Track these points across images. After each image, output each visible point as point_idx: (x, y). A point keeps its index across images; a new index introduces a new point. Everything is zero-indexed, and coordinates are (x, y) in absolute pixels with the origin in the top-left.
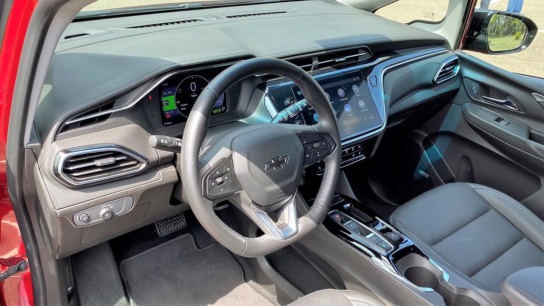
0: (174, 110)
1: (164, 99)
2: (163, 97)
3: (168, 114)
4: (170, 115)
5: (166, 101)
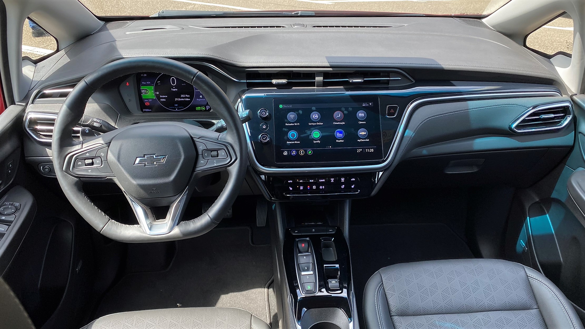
0: (153, 99)
1: (142, 88)
2: (142, 86)
3: (146, 102)
4: (149, 103)
5: (145, 89)
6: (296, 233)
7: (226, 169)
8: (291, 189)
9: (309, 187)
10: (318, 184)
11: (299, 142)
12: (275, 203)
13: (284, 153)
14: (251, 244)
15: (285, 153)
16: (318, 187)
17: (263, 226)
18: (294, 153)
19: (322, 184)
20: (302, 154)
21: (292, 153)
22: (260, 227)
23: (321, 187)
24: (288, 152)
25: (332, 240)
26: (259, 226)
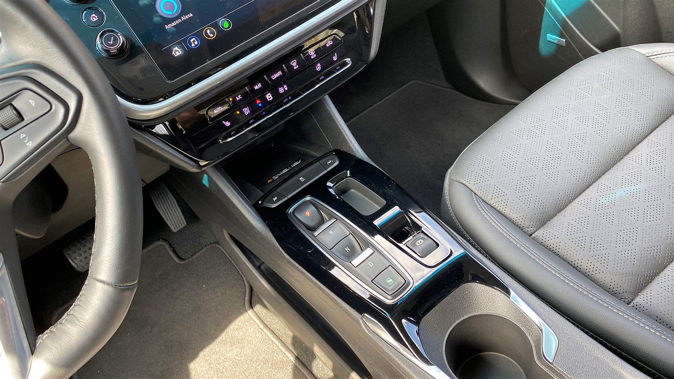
6: (277, 201)
7: (68, 139)
8: (228, 124)
9: (258, 102)
10: (273, 87)
11: (191, 15)
12: (205, 172)
13: (173, 53)
14: (181, 263)
15: (177, 52)
16: (276, 94)
17: (183, 226)
18: (194, 41)
19: (280, 82)
20: (212, 35)
21: (191, 44)
22: (179, 231)
23: (281, 90)
24: (180, 46)
25: (349, 175)
26: (177, 230)
